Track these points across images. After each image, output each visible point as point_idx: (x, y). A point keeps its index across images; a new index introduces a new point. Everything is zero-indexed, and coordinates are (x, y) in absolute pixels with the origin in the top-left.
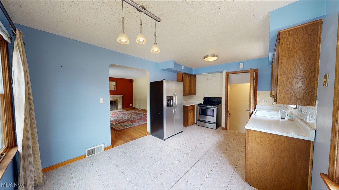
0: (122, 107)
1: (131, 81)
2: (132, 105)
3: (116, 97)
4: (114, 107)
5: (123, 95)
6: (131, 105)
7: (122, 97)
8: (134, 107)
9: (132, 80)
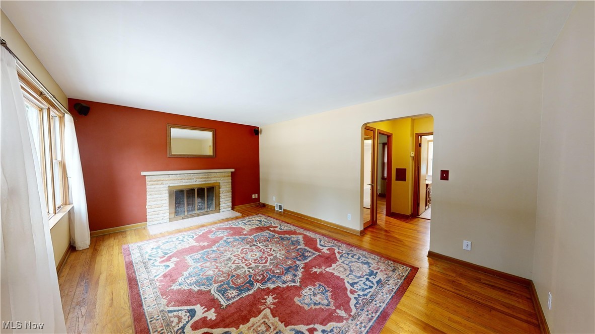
0: (231, 204)
1: (254, 132)
2: (257, 195)
3: (213, 175)
4: (209, 207)
5: (233, 170)
6: (253, 196)
7: (230, 174)
8: (261, 201)
9: (258, 128)
